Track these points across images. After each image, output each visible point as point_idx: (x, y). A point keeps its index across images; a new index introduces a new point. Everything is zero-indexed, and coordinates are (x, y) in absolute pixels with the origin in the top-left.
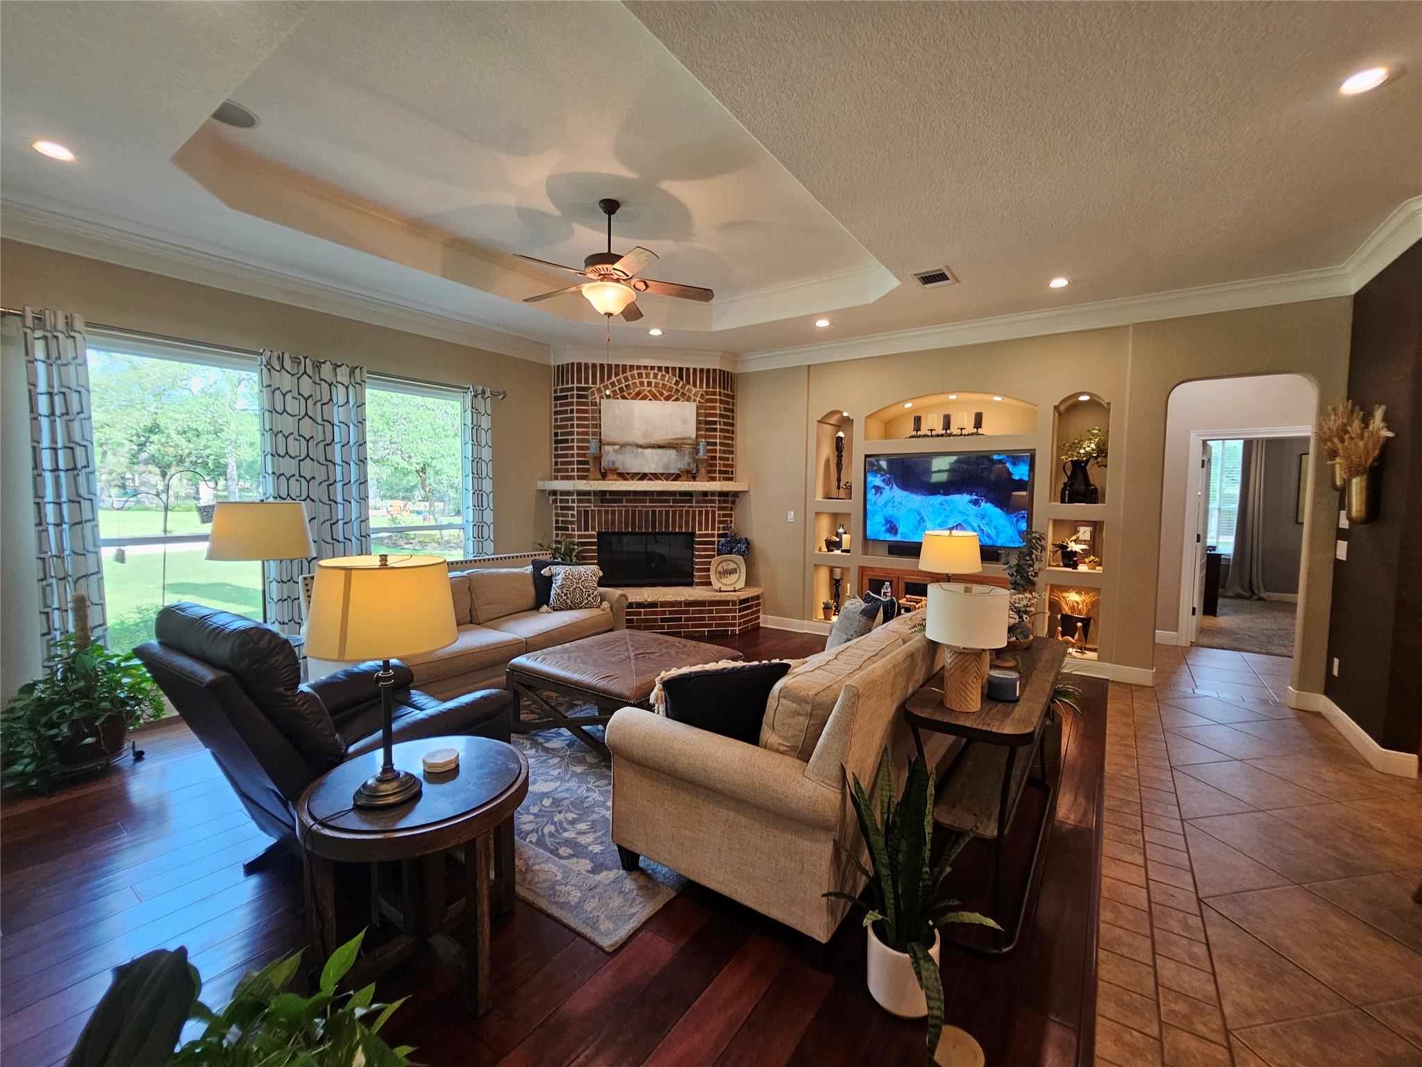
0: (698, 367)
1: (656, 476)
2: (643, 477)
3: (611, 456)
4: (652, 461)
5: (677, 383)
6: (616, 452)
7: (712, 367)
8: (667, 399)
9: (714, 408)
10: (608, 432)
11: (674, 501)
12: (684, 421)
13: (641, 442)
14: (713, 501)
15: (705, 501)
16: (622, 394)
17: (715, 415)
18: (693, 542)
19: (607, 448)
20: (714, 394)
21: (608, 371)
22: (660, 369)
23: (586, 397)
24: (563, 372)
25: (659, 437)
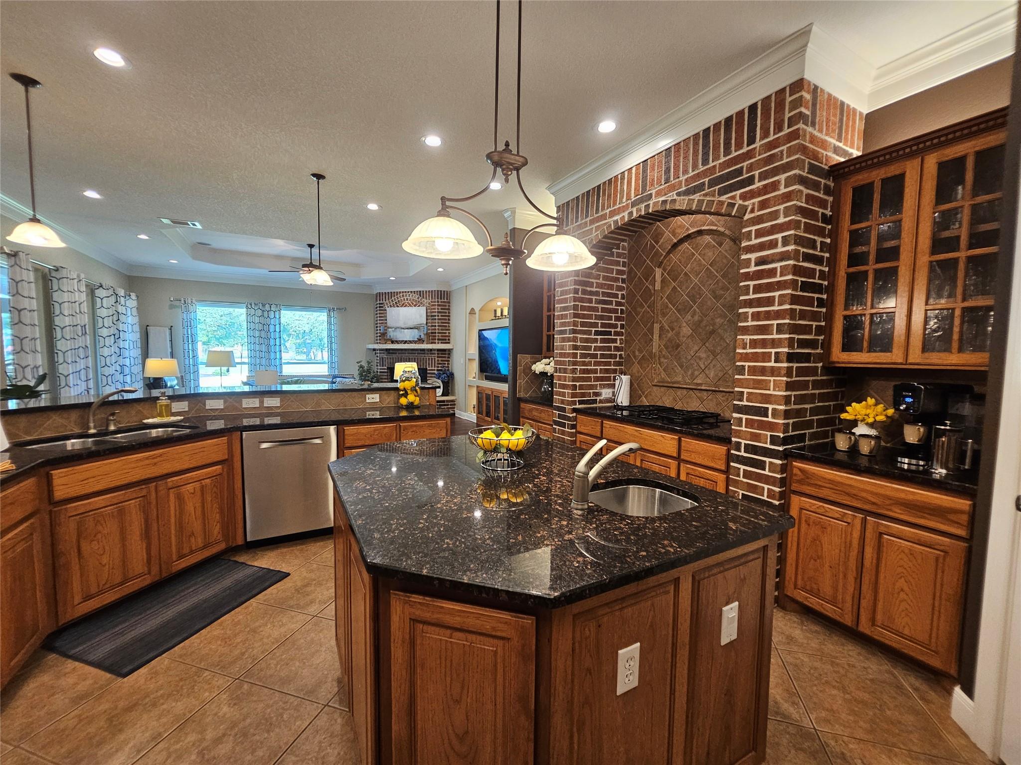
0: (428, 290)
1: (410, 342)
2: (405, 342)
3: (391, 334)
4: (408, 335)
5: (418, 298)
6: (393, 331)
7: (433, 289)
8: (415, 306)
9: (435, 309)
10: (390, 323)
11: (418, 353)
12: (421, 316)
13: (403, 327)
14: (435, 354)
15: (431, 354)
16: (397, 305)
17: (435, 312)
18: (427, 373)
19: (390, 330)
20: (435, 302)
21: (391, 295)
22: (411, 292)
23: (382, 307)
24: (379, 295)
25: (410, 324)
